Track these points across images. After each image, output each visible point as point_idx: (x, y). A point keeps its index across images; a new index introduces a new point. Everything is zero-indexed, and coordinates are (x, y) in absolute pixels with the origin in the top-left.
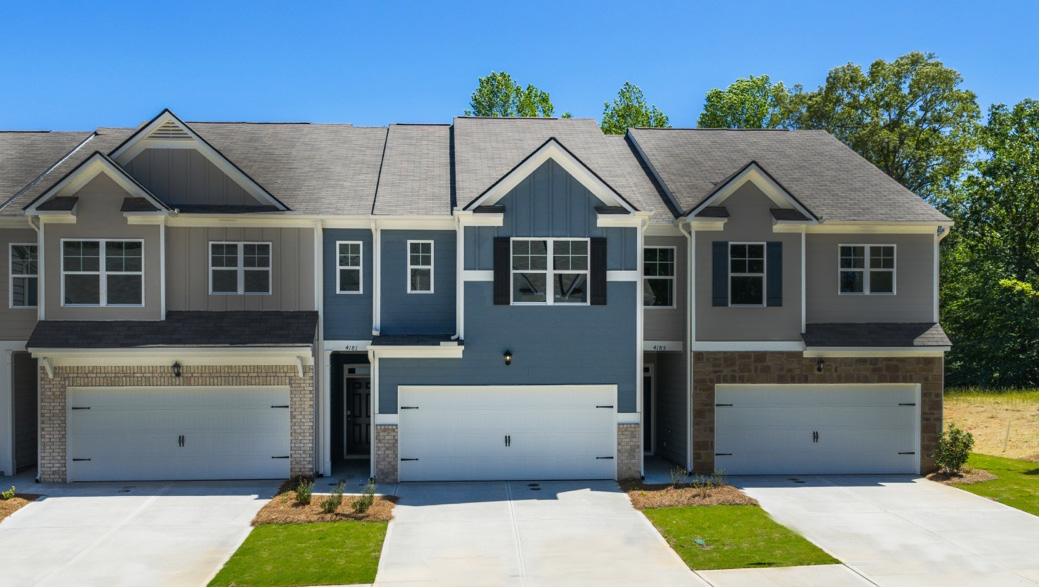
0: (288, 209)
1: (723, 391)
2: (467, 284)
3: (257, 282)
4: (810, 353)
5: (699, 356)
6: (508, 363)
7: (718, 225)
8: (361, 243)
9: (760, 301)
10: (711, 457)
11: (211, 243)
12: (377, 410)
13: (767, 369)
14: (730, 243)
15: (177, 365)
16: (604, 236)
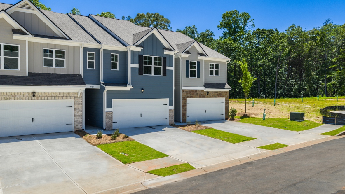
0: (71, 39)
1: (188, 100)
2: (132, 68)
3: (60, 64)
4: (206, 90)
5: (183, 91)
6: (142, 92)
7: (187, 56)
8: (95, 53)
9: (195, 77)
10: (186, 117)
11: (43, 49)
12: (106, 107)
13: (197, 94)
14: (190, 61)
15: (34, 92)
16: (166, 57)
